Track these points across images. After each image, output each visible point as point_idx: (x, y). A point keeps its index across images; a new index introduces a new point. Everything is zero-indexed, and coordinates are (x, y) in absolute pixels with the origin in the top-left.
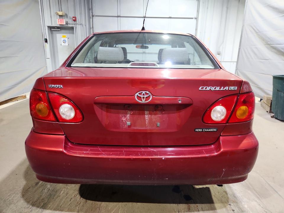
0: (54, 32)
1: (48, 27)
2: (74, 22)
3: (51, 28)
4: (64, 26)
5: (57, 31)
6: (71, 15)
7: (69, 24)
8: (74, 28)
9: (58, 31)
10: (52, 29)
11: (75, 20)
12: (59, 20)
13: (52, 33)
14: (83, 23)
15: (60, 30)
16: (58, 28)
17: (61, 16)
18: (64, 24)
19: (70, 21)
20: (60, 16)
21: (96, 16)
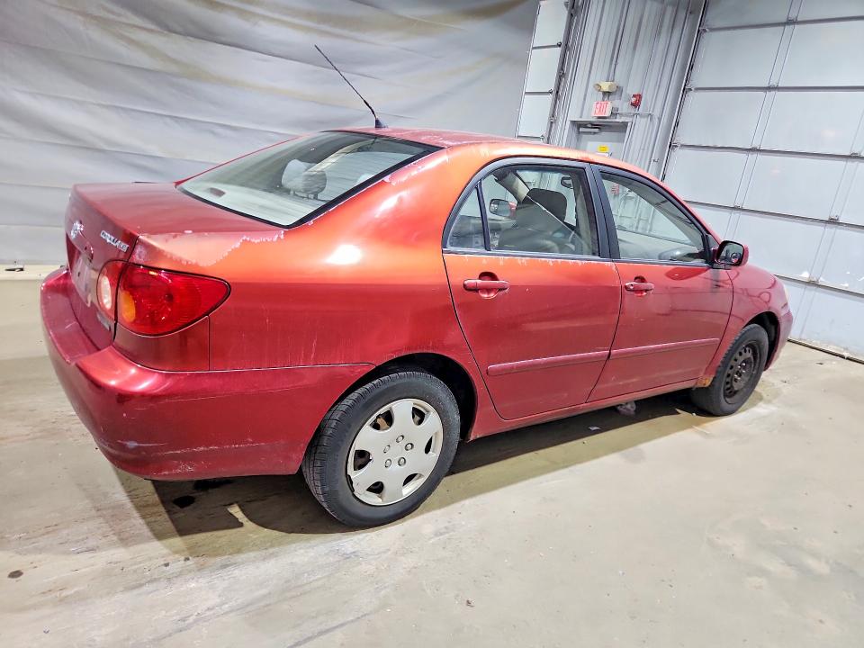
0: (584, 136)
1: (573, 123)
2: (632, 110)
3: (578, 125)
4: (607, 120)
5: (590, 133)
6: (631, 90)
7: (621, 115)
8: (629, 124)
9: (595, 133)
10: (581, 130)
11: (636, 105)
12: (599, 105)
13: (578, 139)
14: (656, 113)
15: (597, 130)
16: (594, 126)
17: (607, 94)
18: (608, 114)
19: (624, 107)
20: (605, 93)
21: (697, 89)
